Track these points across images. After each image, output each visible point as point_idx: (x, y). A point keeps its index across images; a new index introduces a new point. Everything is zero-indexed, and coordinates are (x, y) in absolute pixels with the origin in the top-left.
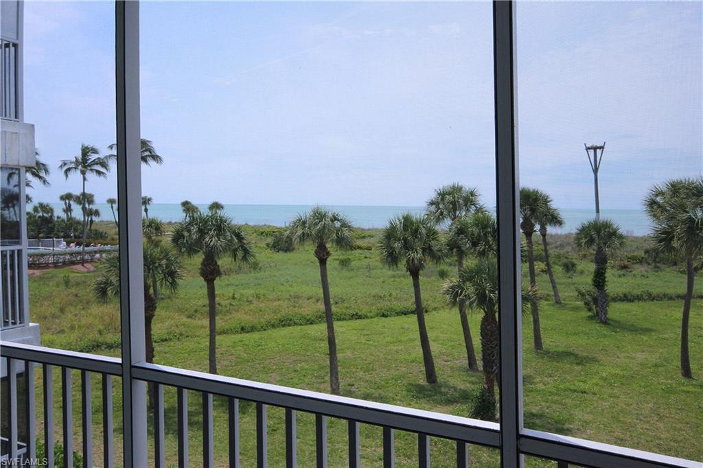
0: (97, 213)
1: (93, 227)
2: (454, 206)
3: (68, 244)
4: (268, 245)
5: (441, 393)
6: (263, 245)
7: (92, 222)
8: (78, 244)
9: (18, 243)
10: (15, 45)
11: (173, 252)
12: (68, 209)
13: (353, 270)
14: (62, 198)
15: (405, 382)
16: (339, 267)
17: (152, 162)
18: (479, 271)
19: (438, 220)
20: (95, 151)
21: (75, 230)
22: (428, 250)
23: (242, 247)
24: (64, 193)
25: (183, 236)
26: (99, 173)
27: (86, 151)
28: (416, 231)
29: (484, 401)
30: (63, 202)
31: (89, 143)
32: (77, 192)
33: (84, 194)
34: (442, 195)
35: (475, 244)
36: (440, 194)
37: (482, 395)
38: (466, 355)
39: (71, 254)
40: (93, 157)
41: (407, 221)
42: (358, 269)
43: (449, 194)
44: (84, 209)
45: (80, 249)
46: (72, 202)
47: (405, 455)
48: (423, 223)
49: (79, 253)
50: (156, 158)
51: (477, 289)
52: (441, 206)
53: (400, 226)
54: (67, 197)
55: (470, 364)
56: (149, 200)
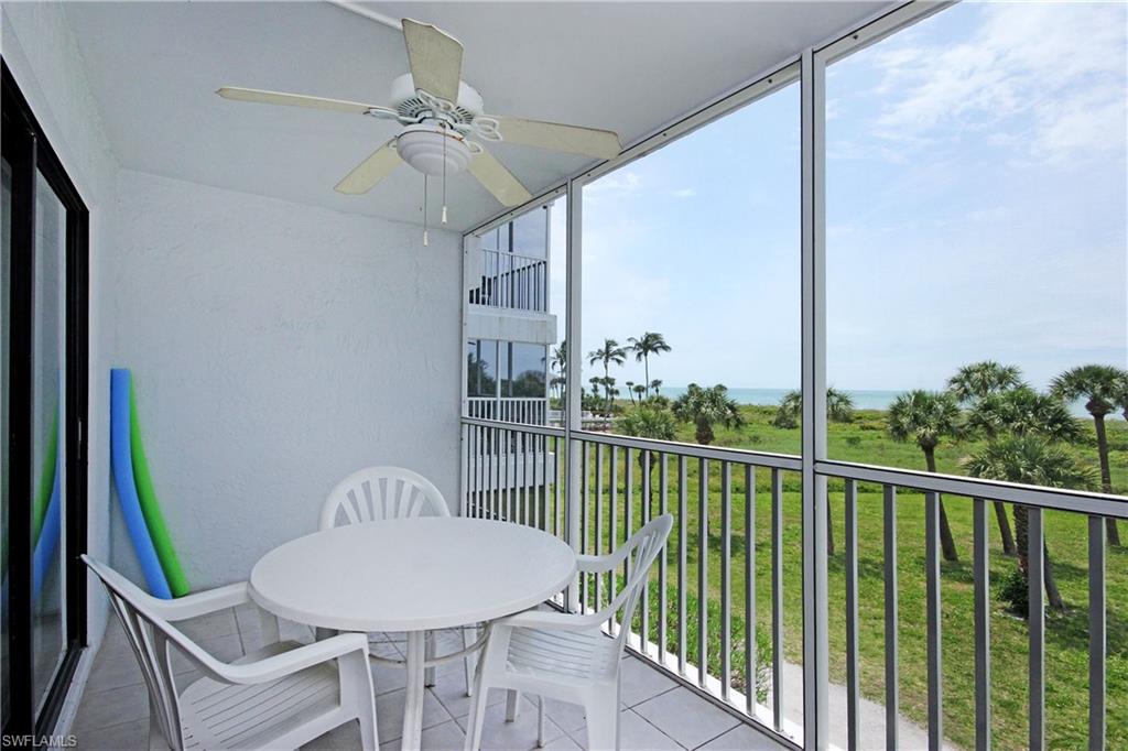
0: (617, 392)
1: (614, 403)
2: (984, 385)
3: (594, 415)
4: (770, 422)
5: (962, 571)
6: (765, 421)
7: (613, 399)
8: (601, 416)
9: (543, 396)
10: (545, 263)
11: (672, 418)
12: (595, 390)
13: (862, 448)
14: (591, 381)
15: (914, 555)
16: (847, 445)
17: (661, 351)
18: (1011, 448)
19: (961, 398)
20: (614, 344)
21: (600, 405)
22: (944, 427)
23: (735, 417)
24: (593, 377)
25: (681, 407)
26: (619, 361)
27: (609, 344)
28: (930, 407)
29: (1018, 584)
30: (592, 384)
31: (610, 338)
32: (602, 376)
33: (607, 378)
34: (968, 373)
35: (1007, 420)
36: (963, 372)
37: (1016, 577)
38: (1001, 539)
39: (596, 422)
40: (614, 349)
41: (919, 397)
42: (869, 448)
43: (978, 371)
44: (607, 389)
45: (602, 419)
46: (598, 384)
47: (907, 621)
48: (940, 399)
49: (601, 422)
50: (666, 348)
51: (1007, 466)
52: (967, 384)
53: (909, 402)
54: (595, 380)
55: (1006, 549)
56: (660, 382)
